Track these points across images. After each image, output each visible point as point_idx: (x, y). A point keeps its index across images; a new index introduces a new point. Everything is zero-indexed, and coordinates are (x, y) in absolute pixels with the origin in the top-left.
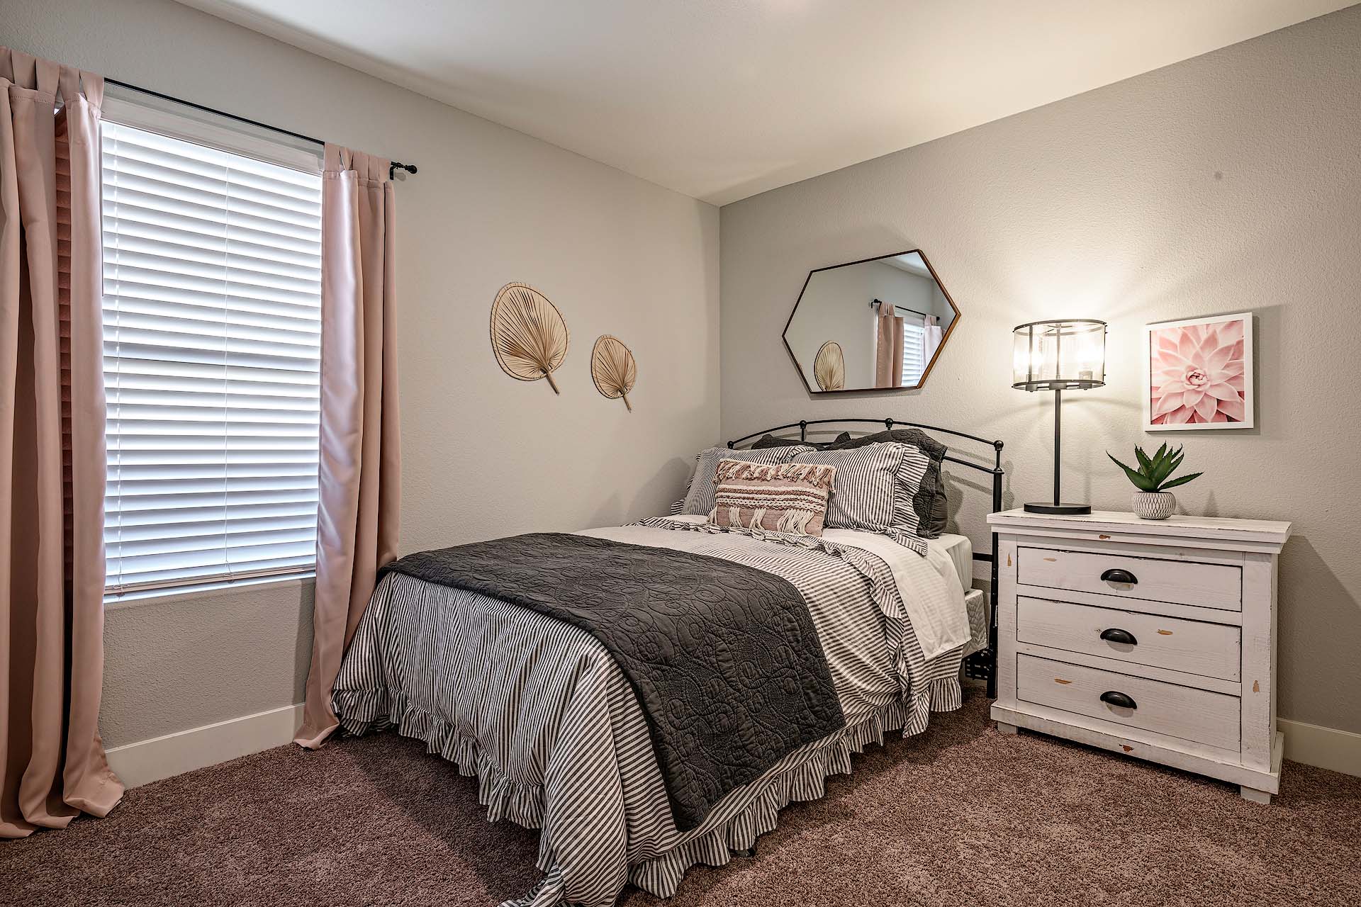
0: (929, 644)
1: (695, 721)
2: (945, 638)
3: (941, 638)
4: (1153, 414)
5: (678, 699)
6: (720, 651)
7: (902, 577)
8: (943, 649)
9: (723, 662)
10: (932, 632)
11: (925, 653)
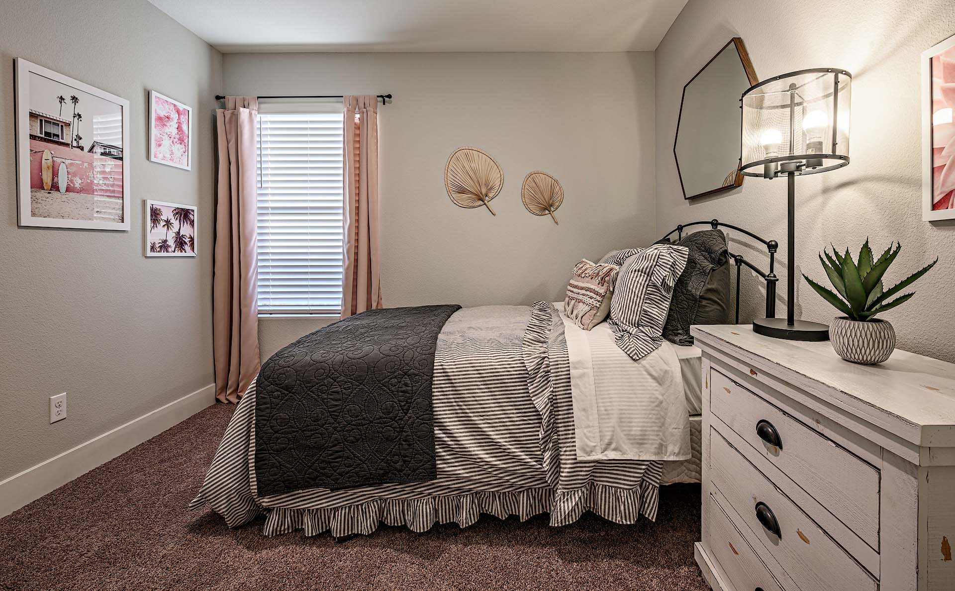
0: (587, 446)
1: (294, 432)
2: (613, 446)
3: (609, 444)
4: (936, 193)
5: (287, 414)
6: (332, 392)
7: (582, 376)
8: (606, 455)
9: (333, 400)
10: (598, 434)
11: (578, 452)
